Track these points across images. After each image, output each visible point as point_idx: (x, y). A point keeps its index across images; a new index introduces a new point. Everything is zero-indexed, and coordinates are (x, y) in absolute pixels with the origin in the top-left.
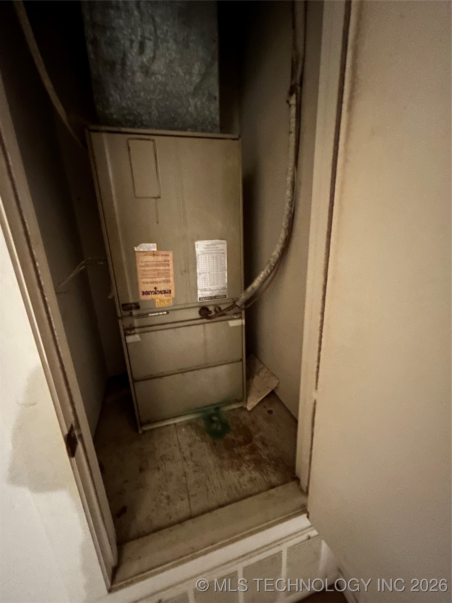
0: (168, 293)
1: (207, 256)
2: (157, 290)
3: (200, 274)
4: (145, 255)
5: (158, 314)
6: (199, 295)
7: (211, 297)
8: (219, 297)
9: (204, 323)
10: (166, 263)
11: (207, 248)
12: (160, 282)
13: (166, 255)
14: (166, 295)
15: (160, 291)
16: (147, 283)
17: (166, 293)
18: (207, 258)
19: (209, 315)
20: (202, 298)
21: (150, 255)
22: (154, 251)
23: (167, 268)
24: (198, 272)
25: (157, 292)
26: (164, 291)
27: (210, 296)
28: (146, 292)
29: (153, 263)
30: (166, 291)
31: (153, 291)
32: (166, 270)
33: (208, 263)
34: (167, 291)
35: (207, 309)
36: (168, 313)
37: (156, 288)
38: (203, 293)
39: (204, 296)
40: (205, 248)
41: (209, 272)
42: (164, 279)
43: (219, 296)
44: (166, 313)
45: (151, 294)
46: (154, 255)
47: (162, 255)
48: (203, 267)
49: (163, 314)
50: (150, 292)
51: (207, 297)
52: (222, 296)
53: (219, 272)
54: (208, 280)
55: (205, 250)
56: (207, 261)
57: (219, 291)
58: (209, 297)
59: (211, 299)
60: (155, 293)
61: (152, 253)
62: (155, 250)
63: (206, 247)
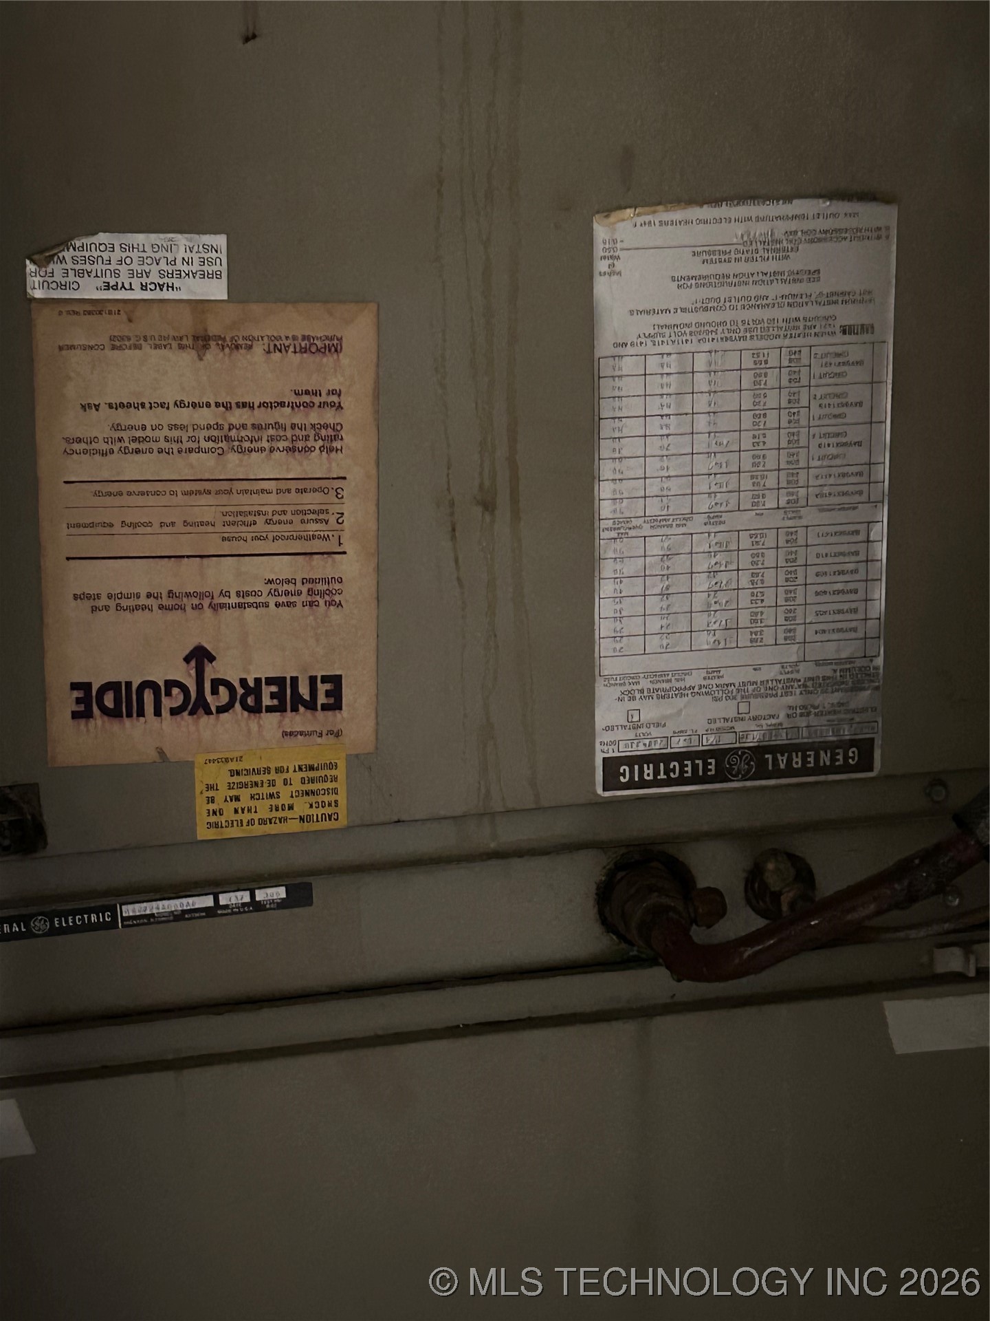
0: (311, 705)
1: (701, 362)
2: (210, 672)
3: (623, 527)
4: (117, 343)
5: (208, 901)
6: (608, 728)
7: (719, 754)
8: (797, 762)
9: (644, 1012)
10: (314, 417)
11: (701, 281)
12: (246, 601)
13: (308, 346)
14: (299, 720)
15: (243, 682)
16: (124, 603)
17: (297, 701)
18: (702, 382)
19: (699, 934)
20: (630, 761)
21: (160, 344)
22: (200, 306)
23: (316, 464)
24: (606, 509)
25: (215, 692)
26: (279, 681)
27: (709, 741)
28: (113, 686)
29: (184, 416)
30: (294, 680)
31: (170, 684)
32: (305, 483)
33: (702, 423)
34: (304, 691)
35: (681, 876)
36: (299, 895)
37: (200, 656)
38: (650, 711)
39: (657, 748)
40: (682, 281)
41: (714, 517)
42: (282, 568)
43: (802, 748)
44: (280, 893)
45: (158, 713)
46: (202, 342)
47: (276, 347)
48: (653, 466)
49: (256, 906)
50: (148, 696)
51: (680, 757)
52: (826, 746)
53: (810, 516)
54: (702, 583)
55: (688, 297)
56: (702, 403)
57: (795, 699)
58: (704, 755)
59: (721, 777)
60: (196, 706)
61: (186, 323)
62: (217, 290)
63: (697, 268)
